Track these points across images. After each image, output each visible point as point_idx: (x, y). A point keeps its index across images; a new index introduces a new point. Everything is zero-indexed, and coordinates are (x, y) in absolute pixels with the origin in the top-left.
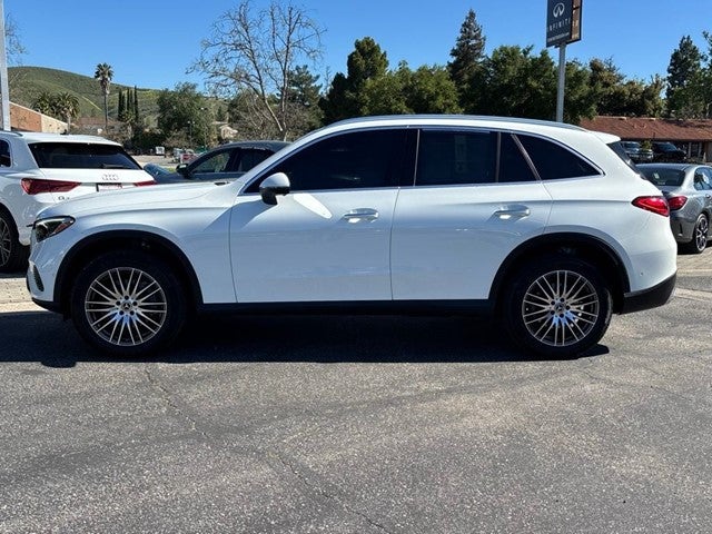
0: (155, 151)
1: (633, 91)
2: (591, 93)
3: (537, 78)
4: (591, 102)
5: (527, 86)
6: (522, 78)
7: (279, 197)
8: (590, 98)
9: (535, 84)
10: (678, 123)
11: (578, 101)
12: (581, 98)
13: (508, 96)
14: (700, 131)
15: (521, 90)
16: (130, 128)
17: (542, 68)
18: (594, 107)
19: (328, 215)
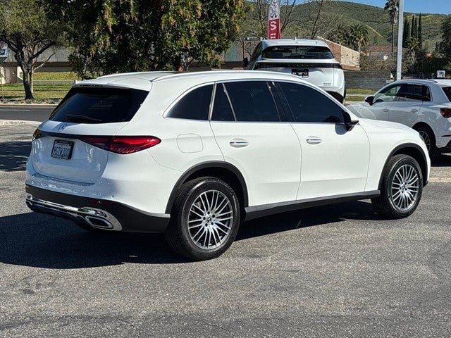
0: (436, 74)
16: (413, 54)
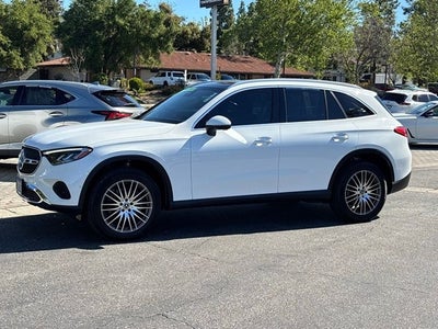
1: (194, 31)
2: (168, 32)
3: (123, 16)
4: (168, 40)
5: (115, 23)
6: (111, 16)
7: (218, 131)
8: (167, 35)
9: (122, 22)
10: (229, 58)
11: (158, 38)
12: (161, 36)
13: (99, 31)
14: (245, 65)
15: (110, 26)
17: (127, 8)
18: (171, 44)
19: (245, 142)
